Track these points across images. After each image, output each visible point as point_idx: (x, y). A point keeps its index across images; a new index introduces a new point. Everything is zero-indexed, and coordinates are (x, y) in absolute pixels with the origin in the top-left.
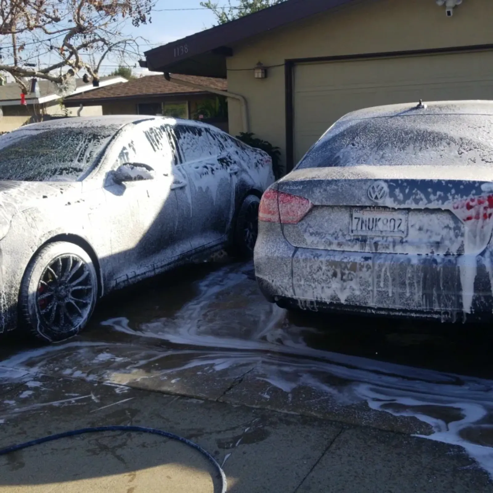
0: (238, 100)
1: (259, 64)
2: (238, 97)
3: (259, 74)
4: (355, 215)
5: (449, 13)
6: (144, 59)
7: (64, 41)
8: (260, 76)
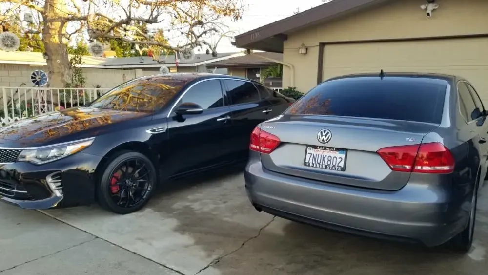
0: (289, 67)
1: (303, 45)
2: (289, 65)
3: (302, 51)
4: (309, 151)
5: (429, 14)
6: (234, 41)
7: (189, 29)
8: (303, 52)
